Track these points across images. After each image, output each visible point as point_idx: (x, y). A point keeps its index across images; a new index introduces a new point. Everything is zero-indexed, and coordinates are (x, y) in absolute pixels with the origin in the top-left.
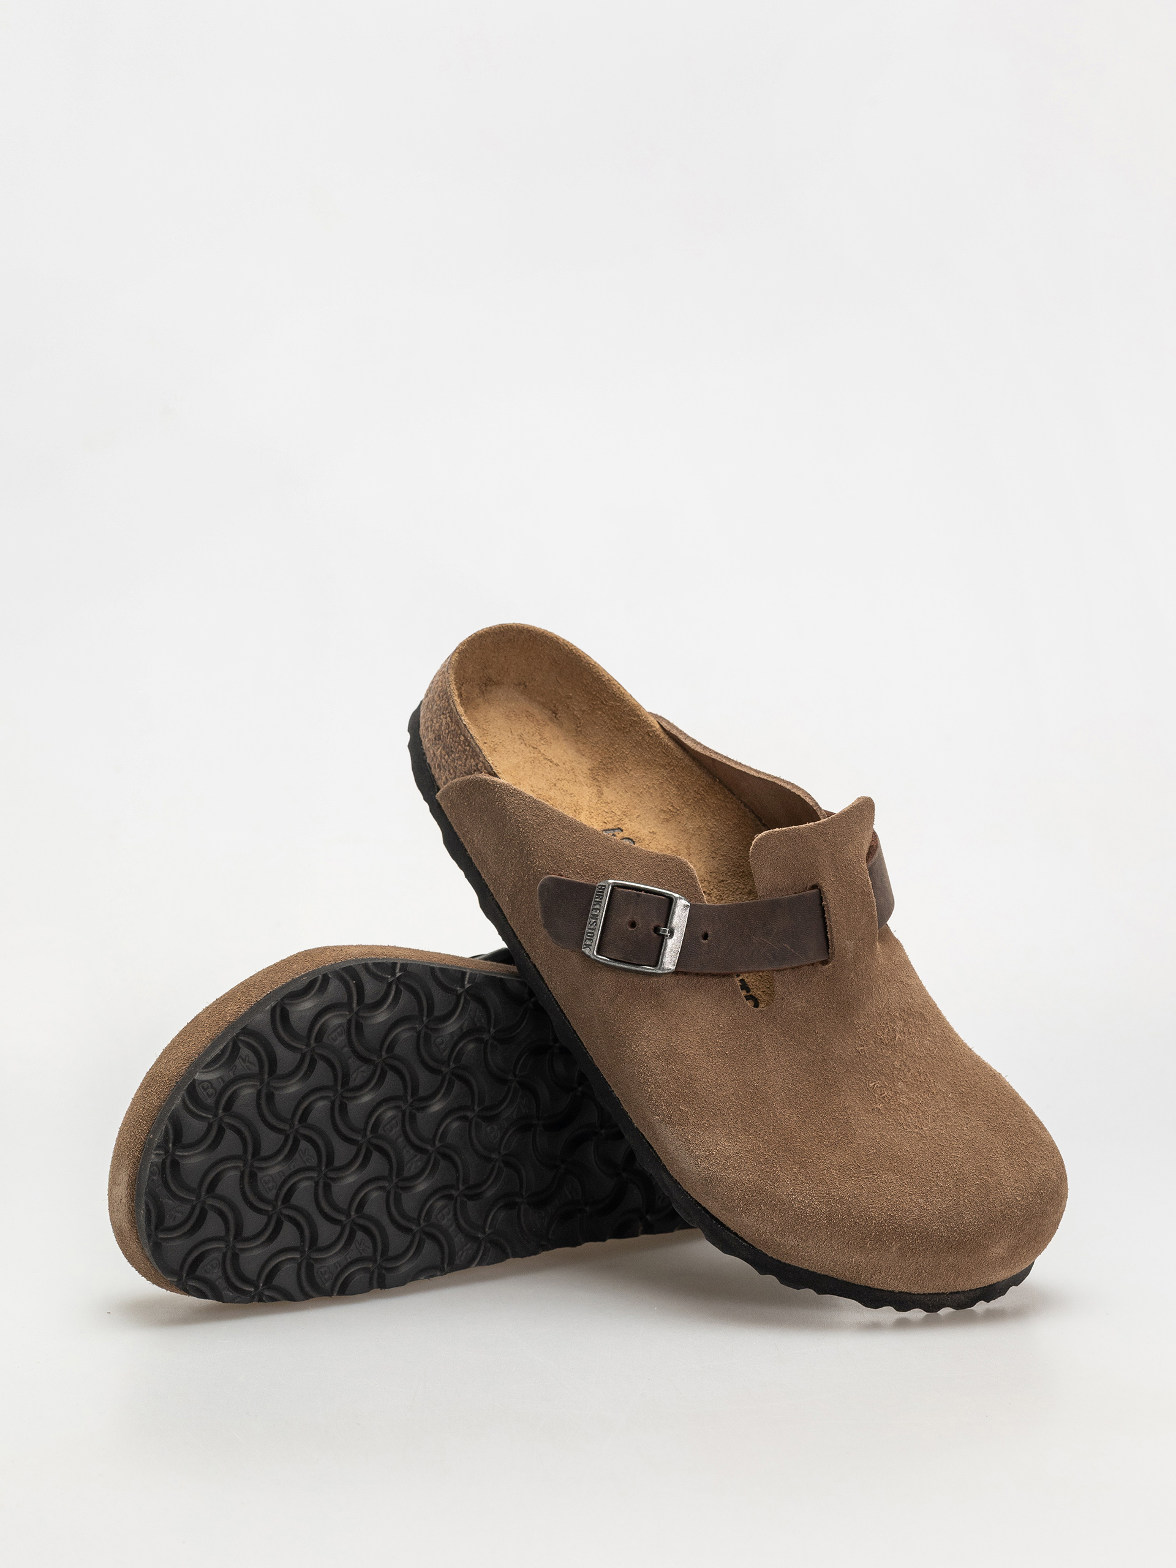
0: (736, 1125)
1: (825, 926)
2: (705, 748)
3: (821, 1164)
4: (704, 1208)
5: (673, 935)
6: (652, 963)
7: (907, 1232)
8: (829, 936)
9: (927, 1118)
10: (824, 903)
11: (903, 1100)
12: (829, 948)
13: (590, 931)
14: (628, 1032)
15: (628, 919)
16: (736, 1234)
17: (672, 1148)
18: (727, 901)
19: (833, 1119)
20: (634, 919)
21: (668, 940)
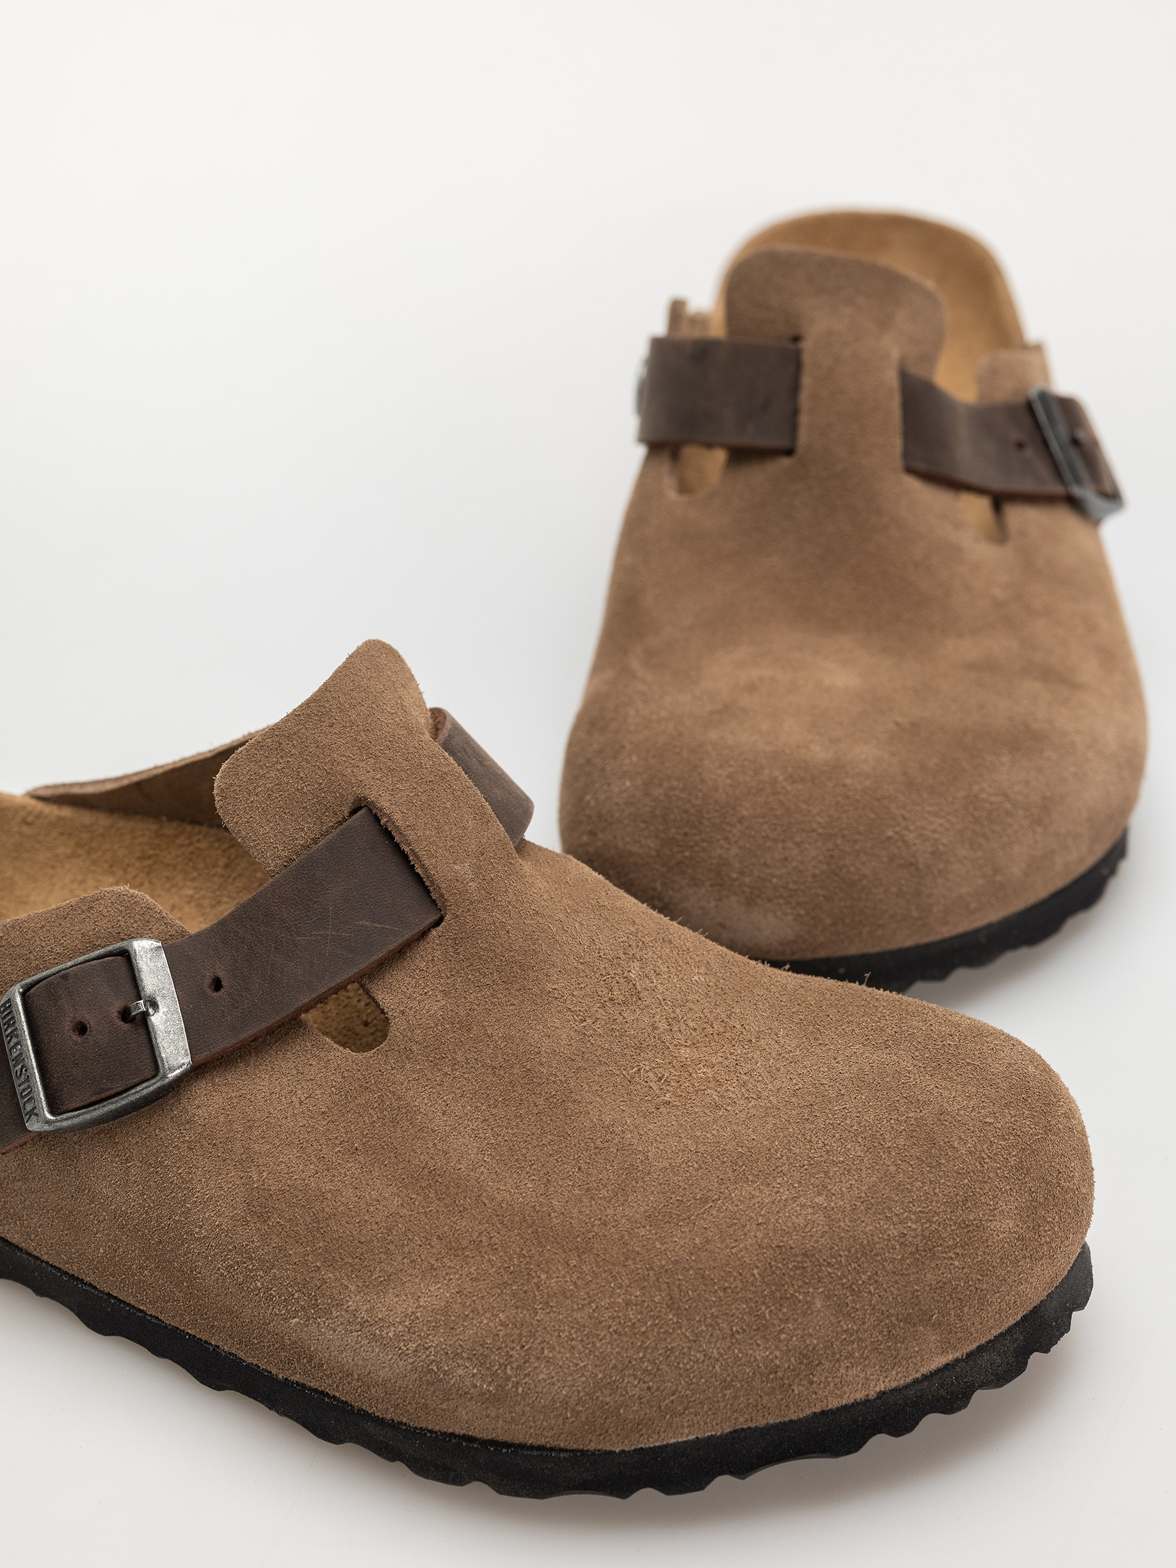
0: (434, 1251)
1: (404, 856)
2: (117, 779)
3: (613, 1230)
4: (465, 1438)
5: (158, 1007)
6: (148, 1073)
7: (824, 1260)
8: (419, 870)
9: (760, 1078)
10: (383, 821)
11: (702, 1071)
12: (429, 892)
13: (22, 1087)
14: (176, 1214)
15: (67, 1025)
16: (541, 1448)
17: (346, 1357)
18: (226, 909)
19: (595, 1154)
20: (78, 1019)
21: (153, 1019)
